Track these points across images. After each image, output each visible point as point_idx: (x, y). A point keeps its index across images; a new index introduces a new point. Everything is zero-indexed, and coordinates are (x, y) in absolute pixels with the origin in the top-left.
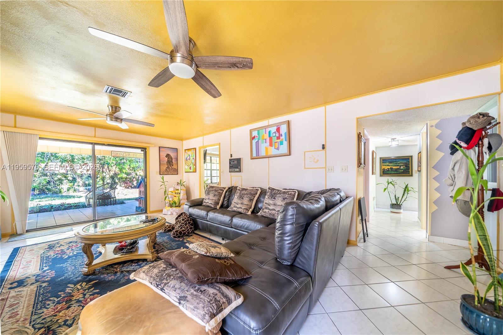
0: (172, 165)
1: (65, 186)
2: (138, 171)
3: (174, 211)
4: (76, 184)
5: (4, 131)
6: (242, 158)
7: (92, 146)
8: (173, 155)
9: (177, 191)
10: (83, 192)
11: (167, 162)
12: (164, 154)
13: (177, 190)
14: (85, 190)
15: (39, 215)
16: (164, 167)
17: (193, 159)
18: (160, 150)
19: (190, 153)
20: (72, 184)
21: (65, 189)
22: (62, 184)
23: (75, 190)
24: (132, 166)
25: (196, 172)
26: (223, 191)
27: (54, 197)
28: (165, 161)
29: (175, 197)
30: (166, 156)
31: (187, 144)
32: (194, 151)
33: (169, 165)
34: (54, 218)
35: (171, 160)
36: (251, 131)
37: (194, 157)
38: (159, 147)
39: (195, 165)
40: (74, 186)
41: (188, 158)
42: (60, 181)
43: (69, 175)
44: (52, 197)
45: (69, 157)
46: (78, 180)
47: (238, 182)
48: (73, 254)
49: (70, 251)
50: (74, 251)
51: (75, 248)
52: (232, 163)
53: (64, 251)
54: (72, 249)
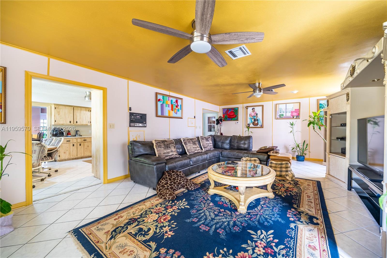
36: (157, 94)
47: (140, 137)
48: (262, 233)
49: (259, 248)
50: (256, 242)
51: (247, 251)
52: (133, 117)
53: (264, 256)
54: (254, 253)
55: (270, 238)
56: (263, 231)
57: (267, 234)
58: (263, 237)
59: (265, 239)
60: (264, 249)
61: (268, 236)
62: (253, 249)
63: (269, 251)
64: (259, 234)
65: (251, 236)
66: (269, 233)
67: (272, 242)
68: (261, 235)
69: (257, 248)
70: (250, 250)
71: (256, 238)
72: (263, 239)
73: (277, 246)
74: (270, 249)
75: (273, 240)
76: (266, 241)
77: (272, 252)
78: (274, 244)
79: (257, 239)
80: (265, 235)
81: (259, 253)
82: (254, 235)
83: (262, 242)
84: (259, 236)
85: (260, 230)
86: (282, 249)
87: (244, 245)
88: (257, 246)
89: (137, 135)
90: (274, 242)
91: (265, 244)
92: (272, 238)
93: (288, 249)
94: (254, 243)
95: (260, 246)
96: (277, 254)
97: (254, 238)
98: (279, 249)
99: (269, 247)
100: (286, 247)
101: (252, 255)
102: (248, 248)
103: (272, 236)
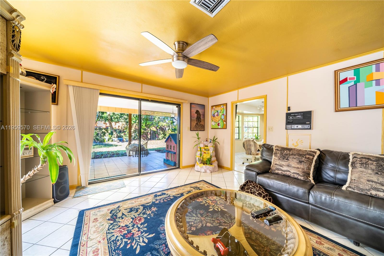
0: (200, 121)
1: (107, 137)
2: (151, 127)
3: (208, 169)
4: (113, 136)
5: (73, 86)
6: (313, 111)
7: (139, 102)
8: (201, 111)
9: (206, 148)
10: (117, 142)
11: (196, 118)
12: (194, 111)
13: (206, 146)
14: (118, 141)
15: (94, 161)
16: (194, 124)
17: (223, 115)
18: (192, 106)
19: (219, 109)
20: (111, 136)
21: (107, 139)
22: (105, 135)
23: (112, 140)
24: (148, 123)
25: (226, 128)
26: (314, 156)
27: (101, 145)
28: (195, 117)
29: (205, 153)
30: (196, 113)
31: (212, 101)
32: (225, 107)
33: (198, 121)
34: (105, 166)
35: (199, 116)
36: (336, 73)
37: (225, 113)
38: (191, 104)
39: (226, 121)
40: (112, 137)
41: (216, 115)
42: (104, 134)
43: (109, 130)
44: (100, 145)
45: (109, 117)
46: (114, 133)
47: (302, 142)
48: (143, 242)
49: (137, 231)
50: (142, 233)
51: (141, 224)
52: (291, 117)
53: (130, 230)
54: (137, 227)
55: (135, 244)
56: (145, 244)
57: (139, 245)
58: (140, 240)
59: (137, 239)
60: (133, 233)
61: (137, 244)
62: (139, 228)
63: (129, 235)
64: (145, 238)
65: (148, 233)
66: (139, 247)
67: (131, 243)
68: (143, 240)
69: (138, 230)
70: (141, 226)
71: (144, 235)
72: (139, 238)
73: (126, 242)
74: (129, 237)
75: (131, 245)
76: (136, 239)
77: (127, 237)
78: (128, 242)
79: (142, 235)
80: (140, 242)
81: (134, 229)
82: (147, 236)
83: (138, 236)
84: (143, 238)
85: (147, 242)
86: (120, 244)
87: (146, 225)
88: (138, 231)
89: (299, 139)
90: (130, 243)
91: (135, 236)
92: (133, 245)
93: (116, 248)
94: (142, 231)
95: (137, 233)
96: (123, 238)
97: (145, 234)
98: (123, 242)
99: (131, 237)
100: (118, 249)
101: (137, 225)
102: (142, 226)
103: (134, 247)
